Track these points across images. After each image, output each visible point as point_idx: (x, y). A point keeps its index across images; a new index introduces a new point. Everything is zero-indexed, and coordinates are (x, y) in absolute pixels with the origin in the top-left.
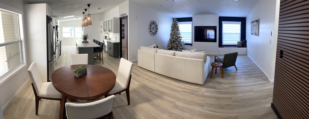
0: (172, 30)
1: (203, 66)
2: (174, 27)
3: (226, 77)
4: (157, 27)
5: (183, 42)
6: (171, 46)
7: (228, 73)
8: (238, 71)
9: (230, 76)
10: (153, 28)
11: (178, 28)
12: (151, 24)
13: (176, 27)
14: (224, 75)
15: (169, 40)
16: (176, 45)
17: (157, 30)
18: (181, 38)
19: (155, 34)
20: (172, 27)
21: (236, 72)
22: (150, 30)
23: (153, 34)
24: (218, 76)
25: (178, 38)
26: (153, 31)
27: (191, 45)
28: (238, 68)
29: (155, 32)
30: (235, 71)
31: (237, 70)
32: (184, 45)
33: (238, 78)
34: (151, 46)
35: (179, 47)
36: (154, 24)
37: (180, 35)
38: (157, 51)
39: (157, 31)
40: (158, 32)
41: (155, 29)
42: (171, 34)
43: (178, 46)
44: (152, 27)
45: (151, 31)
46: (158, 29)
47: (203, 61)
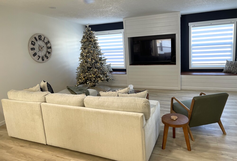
0: (84, 48)
1: (143, 127)
2: (87, 43)
3: (196, 148)
4: (49, 45)
5: (109, 66)
6: (84, 77)
7: (203, 139)
8: (227, 138)
9: (206, 147)
10: (41, 48)
11: (95, 43)
12: (34, 40)
13: (91, 41)
14: (191, 142)
15: (78, 66)
16: (94, 75)
17: (49, 50)
18: (103, 60)
19: (45, 59)
20: (83, 42)
21: (222, 141)
22: (33, 52)
23: (40, 60)
24: (179, 146)
25: (97, 62)
26: (42, 54)
27: (124, 70)
28: (228, 128)
29: (46, 55)
30: (219, 135)
31: (224, 133)
32: (111, 72)
33: (227, 157)
34: (34, 88)
35: (99, 77)
36: (40, 39)
37: (100, 56)
38: (45, 99)
39: (49, 53)
40: (53, 53)
41: (45, 49)
42: (82, 55)
43: (97, 77)
44: (36, 47)
45: (35, 55)
46: (53, 48)
47: (142, 116)
